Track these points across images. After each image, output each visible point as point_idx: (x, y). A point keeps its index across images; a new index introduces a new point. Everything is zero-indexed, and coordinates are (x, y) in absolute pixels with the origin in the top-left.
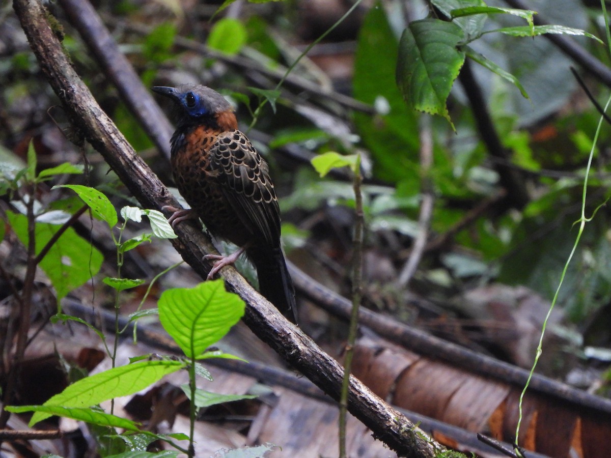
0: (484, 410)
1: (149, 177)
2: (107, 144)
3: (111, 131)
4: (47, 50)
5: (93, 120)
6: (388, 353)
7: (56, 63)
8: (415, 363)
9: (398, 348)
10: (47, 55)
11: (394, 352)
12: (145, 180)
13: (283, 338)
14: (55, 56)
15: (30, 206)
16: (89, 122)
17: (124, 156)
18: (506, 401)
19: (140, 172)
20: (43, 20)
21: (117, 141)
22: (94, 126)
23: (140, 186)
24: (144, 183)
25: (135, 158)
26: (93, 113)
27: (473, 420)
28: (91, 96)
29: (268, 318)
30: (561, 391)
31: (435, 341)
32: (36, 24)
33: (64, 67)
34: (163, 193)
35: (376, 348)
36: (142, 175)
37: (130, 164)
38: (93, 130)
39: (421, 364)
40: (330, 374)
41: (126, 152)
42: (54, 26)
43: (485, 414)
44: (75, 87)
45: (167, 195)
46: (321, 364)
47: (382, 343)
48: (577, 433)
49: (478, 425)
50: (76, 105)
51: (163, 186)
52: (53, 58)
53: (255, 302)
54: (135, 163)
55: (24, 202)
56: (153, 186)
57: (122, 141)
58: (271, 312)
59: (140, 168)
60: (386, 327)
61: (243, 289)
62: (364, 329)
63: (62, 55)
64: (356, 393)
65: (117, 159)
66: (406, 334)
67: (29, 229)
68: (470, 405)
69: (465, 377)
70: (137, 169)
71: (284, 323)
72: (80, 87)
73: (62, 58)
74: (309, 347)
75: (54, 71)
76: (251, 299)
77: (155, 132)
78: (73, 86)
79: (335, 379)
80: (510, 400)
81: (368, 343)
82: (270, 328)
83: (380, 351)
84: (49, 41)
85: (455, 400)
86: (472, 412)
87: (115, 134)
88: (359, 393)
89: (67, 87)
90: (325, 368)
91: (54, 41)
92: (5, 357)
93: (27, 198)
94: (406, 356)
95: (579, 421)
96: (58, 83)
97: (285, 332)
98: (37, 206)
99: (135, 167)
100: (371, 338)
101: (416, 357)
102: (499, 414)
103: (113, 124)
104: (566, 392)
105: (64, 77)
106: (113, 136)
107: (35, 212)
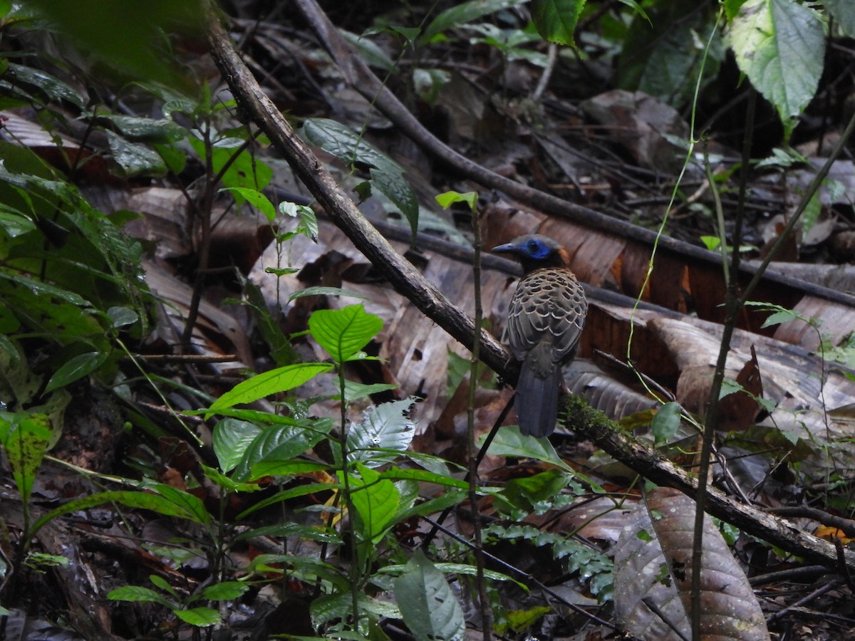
0: (605, 263)
1: (304, 152)
2: (268, 123)
3: (271, 111)
4: (216, 40)
5: (256, 102)
6: (521, 213)
7: (224, 51)
8: (544, 222)
9: (529, 209)
10: (216, 45)
11: (526, 213)
12: (301, 155)
13: (420, 293)
14: (223, 45)
15: (206, 135)
16: (253, 104)
17: (283, 134)
18: (623, 252)
19: (297, 148)
20: (213, 14)
21: (277, 120)
22: (257, 107)
23: (297, 160)
24: (301, 157)
25: (292, 136)
26: (256, 96)
27: (596, 271)
28: (254, 80)
29: (407, 276)
30: (670, 243)
31: (560, 201)
32: (207, 16)
33: (231, 55)
34: (317, 166)
35: (510, 209)
36: (299, 150)
37: (288, 140)
38: (256, 111)
39: (549, 223)
40: (461, 325)
41: (284, 130)
42: (222, 19)
43: (606, 267)
44: (240, 73)
45: (320, 168)
46: (453, 317)
47: (515, 205)
48: (686, 276)
49: (601, 275)
50: (242, 89)
51: (317, 159)
52: (221, 48)
53: (396, 262)
54: (293, 140)
55: (201, 131)
56: (308, 160)
57: (281, 120)
58: (410, 271)
59: (297, 144)
60: (518, 190)
61: (385, 250)
62: (500, 193)
63: (229, 44)
64: (483, 342)
65: (278, 136)
66: (535, 196)
67: (207, 155)
68: (592, 259)
69: (587, 233)
70: (294, 145)
71: (421, 280)
72: (244, 72)
73: (229, 47)
74: (443, 301)
75: (223, 59)
76: (393, 260)
77: (315, 24)
78: (239, 72)
79: (465, 330)
80: (627, 252)
81: (504, 205)
82: (409, 285)
83: (513, 213)
84: (218, 32)
85: (580, 253)
86: (594, 264)
87: (275, 114)
88: (486, 341)
89: (234, 73)
90: (456, 320)
91: (222, 31)
92: (194, 238)
93: (204, 127)
94: (536, 216)
95: (687, 268)
96: (226, 69)
97: (422, 289)
98: (213, 132)
99: (292, 143)
100: (506, 201)
101: (545, 217)
102: (619, 263)
103: (273, 105)
104: (675, 244)
105: (231, 64)
106: (273, 116)
107: (211, 138)
